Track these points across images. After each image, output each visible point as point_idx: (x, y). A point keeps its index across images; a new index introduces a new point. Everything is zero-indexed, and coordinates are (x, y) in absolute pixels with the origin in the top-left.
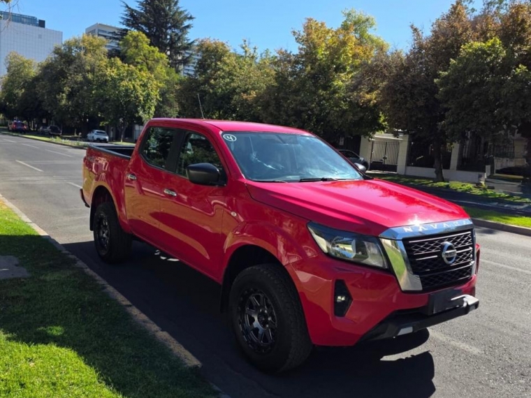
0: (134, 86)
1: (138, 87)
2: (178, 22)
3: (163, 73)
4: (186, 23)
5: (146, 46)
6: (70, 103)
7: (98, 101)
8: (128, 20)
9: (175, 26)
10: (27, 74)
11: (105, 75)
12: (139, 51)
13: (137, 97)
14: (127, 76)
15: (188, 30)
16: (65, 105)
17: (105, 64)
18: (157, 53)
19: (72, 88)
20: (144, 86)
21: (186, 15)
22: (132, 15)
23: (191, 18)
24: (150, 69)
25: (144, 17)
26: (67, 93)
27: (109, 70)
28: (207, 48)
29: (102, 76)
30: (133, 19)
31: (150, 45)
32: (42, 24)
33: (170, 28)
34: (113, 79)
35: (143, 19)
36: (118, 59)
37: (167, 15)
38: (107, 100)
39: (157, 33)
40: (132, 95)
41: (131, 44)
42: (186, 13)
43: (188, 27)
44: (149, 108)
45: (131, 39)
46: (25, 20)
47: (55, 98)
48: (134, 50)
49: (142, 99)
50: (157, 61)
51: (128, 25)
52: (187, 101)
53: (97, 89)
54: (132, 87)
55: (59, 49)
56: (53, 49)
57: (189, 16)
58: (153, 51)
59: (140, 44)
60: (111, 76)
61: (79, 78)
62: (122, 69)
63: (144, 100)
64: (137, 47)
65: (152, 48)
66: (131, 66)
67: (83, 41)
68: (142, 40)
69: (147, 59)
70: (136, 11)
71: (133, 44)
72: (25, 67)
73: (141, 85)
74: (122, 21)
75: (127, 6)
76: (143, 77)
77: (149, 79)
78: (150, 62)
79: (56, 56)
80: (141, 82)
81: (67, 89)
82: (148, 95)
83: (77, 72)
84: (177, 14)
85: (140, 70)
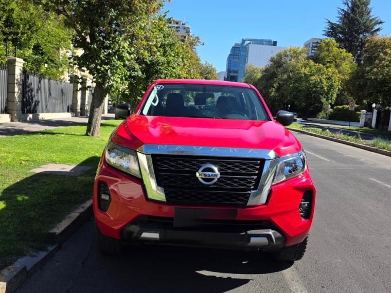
0: (320, 80)
1: (324, 80)
2: (368, 27)
3: (347, 68)
4: (376, 27)
5: (335, 49)
6: (277, 94)
7: (293, 91)
8: (329, 32)
9: (366, 31)
10: (255, 77)
11: (300, 73)
12: (329, 53)
13: (322, 88)
14: (316, 73)
15: (378, 33)
16: (274, 96)
17: (301, 65)
18: (344, 52)
19: (279, 84)
20: (329, 78)
21: (377, 21)
22: (332, 28)
23: (381, 23)
24: (337, 66)
25: (340, 28)
26: (276, 87)
27: (303, 69)
28: (375, 43)
29: (298, 74)
30: (333, 31)
31: (339, 48)
32: (275, 44)
33: (361, 33)
34: (305, 75)
35: (340, 29)
36: (311, 61)
37: (360, 23)
38: (300, 91)
39: (350, 39)
40: (319, 86)
41: (324, 49)
42: (377, 19)
43: (378, 30)
44: (332, 96)
45: (324, 45)
46: (265, 43)
47: (268, 91)
48: (326, 53)
49: (326, 88)
50: (344, 59)
51: (328, 36)
52: (353, 87)
53: (294, 83)
54: (319, 80)
55: (274, 58)
56: (270, 59)
57: (379, 22)
58: (341, 52)
59: (330, 48)
60: (305, 73)
61: (285, 76)
62: (313, 67)
63: (327, 89)
64: (328, 50)
65: (341, 50)
66: (320, 65)
67: (290, 51)
68: (332, 45)
69: (335, 59)
70: (335, 24)
71: (326, 48)
72: (255, 73)
73: (326, 78)
74: (324, 33)
75: (329, 22)
76: (329, 72)
77: (333, 73)
78: (338, 61)
79: (272, 63)
80: (327, 76)
81: (276, 85)
82: (332, 86)
83: (283, 73)
84: (368, 22)
85: (327, 68)
